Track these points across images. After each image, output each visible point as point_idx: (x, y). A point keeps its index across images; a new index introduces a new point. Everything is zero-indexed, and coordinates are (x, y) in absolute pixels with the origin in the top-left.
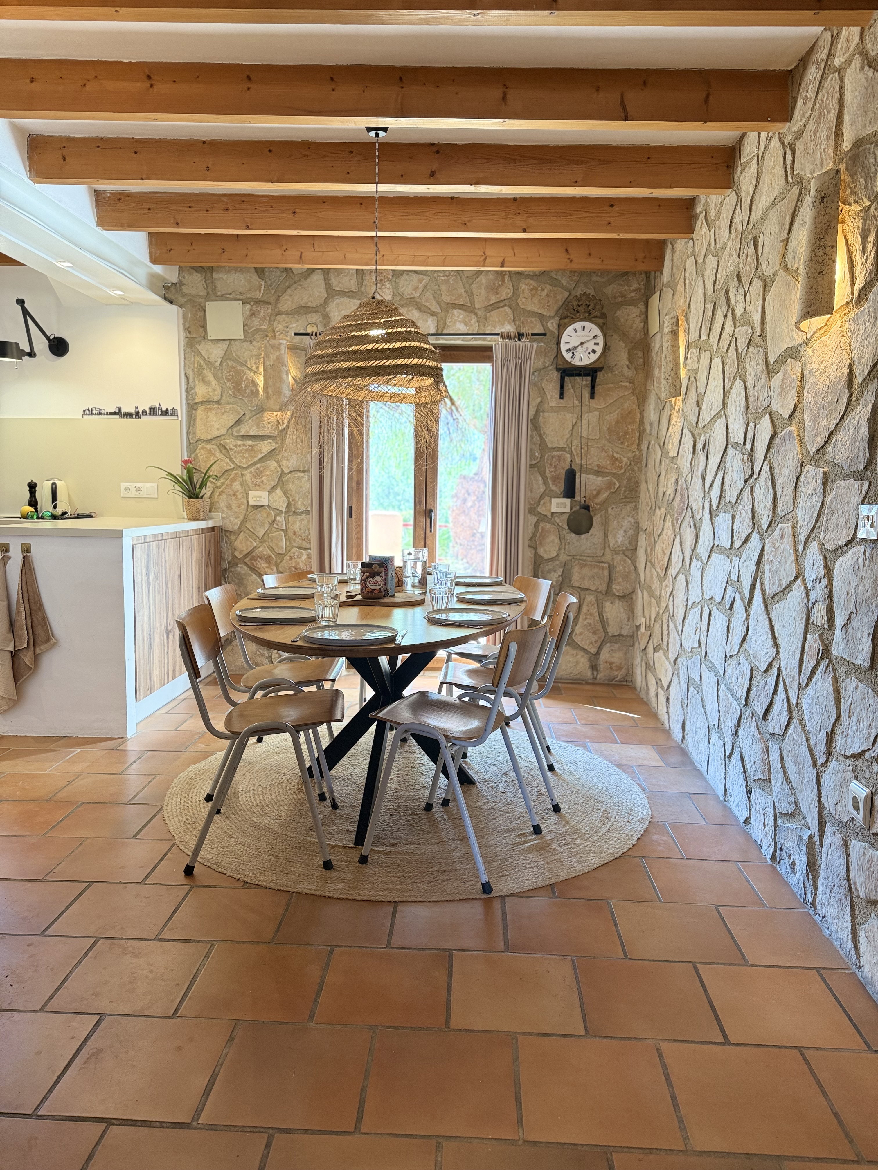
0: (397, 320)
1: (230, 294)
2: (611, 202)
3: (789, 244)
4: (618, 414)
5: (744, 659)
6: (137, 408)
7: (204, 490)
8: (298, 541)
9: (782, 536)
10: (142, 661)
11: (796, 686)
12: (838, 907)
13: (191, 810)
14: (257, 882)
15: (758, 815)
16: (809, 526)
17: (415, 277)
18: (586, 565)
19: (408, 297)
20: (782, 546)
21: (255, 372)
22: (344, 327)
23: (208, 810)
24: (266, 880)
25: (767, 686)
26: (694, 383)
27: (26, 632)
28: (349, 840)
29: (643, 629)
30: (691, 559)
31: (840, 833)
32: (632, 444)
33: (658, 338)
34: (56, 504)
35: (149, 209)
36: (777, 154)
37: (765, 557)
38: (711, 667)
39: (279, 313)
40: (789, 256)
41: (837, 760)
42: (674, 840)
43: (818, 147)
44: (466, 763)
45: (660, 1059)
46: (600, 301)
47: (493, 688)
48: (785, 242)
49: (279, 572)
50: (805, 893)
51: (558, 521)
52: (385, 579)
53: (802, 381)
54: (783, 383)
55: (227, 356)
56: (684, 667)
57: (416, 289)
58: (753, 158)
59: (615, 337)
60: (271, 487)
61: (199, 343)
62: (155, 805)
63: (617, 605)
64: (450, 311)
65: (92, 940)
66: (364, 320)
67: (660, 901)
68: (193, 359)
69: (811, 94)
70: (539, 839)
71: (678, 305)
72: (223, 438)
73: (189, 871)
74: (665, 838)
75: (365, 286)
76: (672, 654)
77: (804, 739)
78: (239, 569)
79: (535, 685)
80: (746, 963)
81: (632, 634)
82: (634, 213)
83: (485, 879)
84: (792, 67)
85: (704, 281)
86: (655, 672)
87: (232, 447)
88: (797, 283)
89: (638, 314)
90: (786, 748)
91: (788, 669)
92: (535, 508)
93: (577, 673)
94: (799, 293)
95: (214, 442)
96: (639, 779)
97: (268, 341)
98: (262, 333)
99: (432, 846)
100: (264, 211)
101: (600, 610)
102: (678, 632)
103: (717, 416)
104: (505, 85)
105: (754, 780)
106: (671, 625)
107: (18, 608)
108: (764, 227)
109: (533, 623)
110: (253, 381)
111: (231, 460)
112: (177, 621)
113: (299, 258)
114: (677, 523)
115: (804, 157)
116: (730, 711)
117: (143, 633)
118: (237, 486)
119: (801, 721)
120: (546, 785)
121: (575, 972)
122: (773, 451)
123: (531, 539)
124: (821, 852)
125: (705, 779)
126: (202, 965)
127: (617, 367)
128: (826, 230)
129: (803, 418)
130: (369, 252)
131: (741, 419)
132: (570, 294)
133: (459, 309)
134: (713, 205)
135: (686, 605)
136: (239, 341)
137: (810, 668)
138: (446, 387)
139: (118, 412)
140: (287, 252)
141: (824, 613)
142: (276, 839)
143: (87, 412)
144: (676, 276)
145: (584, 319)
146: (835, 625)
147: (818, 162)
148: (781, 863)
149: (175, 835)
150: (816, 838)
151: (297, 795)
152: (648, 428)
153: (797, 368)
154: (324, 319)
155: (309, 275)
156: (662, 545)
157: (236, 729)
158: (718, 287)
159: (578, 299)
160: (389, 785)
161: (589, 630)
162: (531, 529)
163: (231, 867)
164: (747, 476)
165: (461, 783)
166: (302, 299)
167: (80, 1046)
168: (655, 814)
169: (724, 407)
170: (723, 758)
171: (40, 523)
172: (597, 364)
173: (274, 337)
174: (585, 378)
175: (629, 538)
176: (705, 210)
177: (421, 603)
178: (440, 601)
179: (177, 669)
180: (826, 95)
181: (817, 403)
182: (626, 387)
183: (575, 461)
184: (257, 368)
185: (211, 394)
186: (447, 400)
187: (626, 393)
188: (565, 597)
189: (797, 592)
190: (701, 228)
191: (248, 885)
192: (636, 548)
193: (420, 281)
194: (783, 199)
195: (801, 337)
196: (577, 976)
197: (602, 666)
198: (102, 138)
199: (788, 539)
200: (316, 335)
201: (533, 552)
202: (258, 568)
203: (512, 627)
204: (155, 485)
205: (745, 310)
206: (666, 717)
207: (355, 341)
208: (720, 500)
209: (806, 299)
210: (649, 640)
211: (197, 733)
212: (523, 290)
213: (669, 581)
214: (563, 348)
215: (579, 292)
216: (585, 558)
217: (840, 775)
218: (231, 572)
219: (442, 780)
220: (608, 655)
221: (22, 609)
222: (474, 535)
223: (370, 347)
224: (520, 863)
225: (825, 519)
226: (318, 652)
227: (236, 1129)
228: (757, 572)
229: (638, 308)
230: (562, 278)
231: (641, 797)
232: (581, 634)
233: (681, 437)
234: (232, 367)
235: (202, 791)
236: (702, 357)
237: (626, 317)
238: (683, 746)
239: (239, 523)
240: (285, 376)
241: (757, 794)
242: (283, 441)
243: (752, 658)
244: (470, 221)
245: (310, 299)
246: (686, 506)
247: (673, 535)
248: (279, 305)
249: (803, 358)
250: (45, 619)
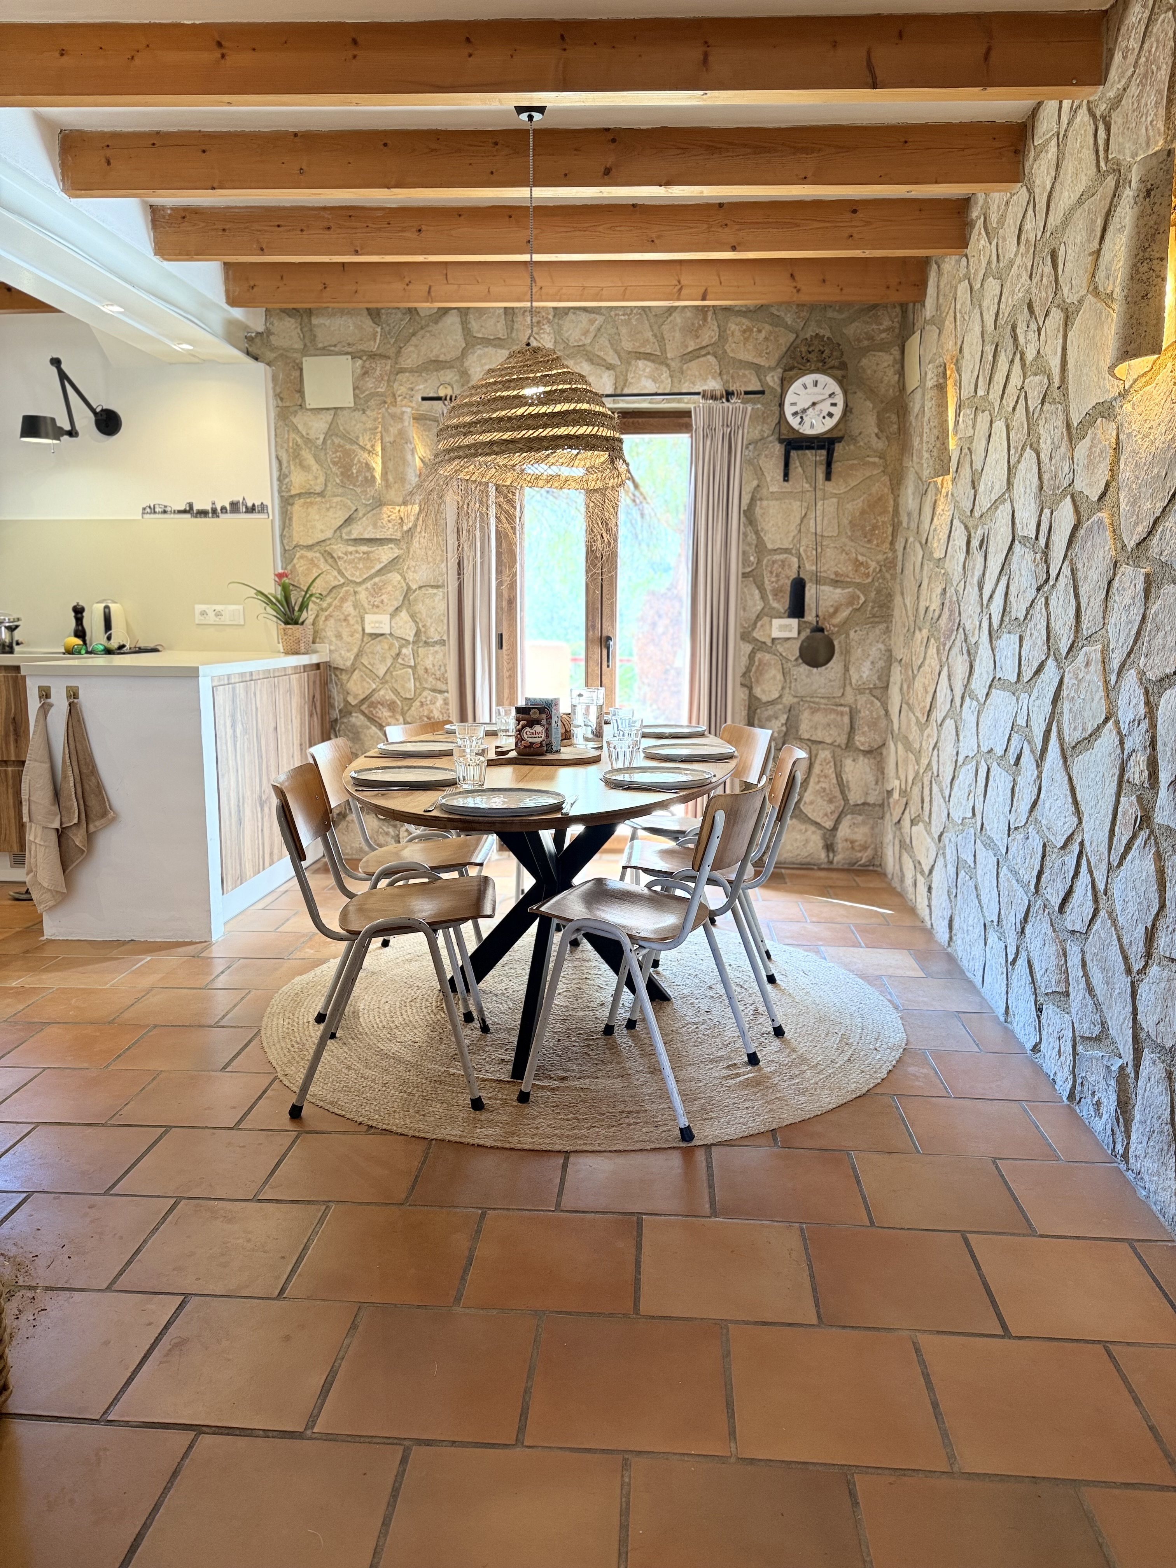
0: (558, 374)
1: (335, 346)
2: (853, 207)
3: (1101, 259)
4: (863, 501)
5: (1034, 832)
6: (213, 503)
7: (305, 613)
8: (431, 682)
9: (1087, 664)
10: (228, 842)
11: (1104, 866)
12: (1159, 1160)
13: (297, 1034)
14: (384, 1127)
15: (1051, 1039)
16: (1124, 648)
17: (584, 317)
18: (819, 709)
19: (576, 344)
20: (1088, 677)
21: (369, 452)
22: (487, 385)
23: (319, 1034)
24: (397, 1123)
25: (1065, 868)
26: (968, 457)
27: (76, 804)
28: (505, 1073)
29: (896, 795)
30: (963, 698)
31: (1163, 1062)
32: (884, 542)
33: (918, 395)
34: (110, 634)
35: (224, 230)
36: (1085, 131)
37: (1064, 693)
38: (989, 844)
39: (402, 371)
40: (1101, 275)
41: (1159, 964)
42: (936, 1073)
43: (1143, 119)
44: (658, 973)
45: (917, 1356)
46: (839, 345)
47: (694, 873)
48: (1095, 256)
49: (406, 723)
50: (1114, 1142)
51: (781, 649)
52: (547, 729)
53: (1117, 449)
54: (1091, 452)
55: (331, 431)
56: (953, 845)
57: (586, 333)
58: (1051, 138)
59: (860, 394)
60: (394, 608)
61: (295, 413)
62: (251, 1027)
63: (860, 762)
64: (633, 362)
65: (172, 1201)
66: (513, 374)
67: (919, 1152)
68: (286, 436)
69: (1134, 44)
70: (756, 1071)
71: (945, 349)
72: (328, 542)
73: (296, 1112)
74: (925, 1071)
75: (517, 330)
76: (936, 827)
77: (1115, 937)
78: (353, 720)
79: (750, 870)
80: (1033, 1233)
81: (881, 802)
82: (884, 221)
83: (684, 1122)
84: (1108, 6)
85: (981, 314)
86: (913, 852)
87: (340, 555)
88: (1112, 311)
89: (891, 363)
90: (1090, 949)
91: (1094, 844)
92: (749, 632)
93: (806, 854)
94: (1113, 326)
95: (316, 548)
96: (890, 993)
97: (387, 409)
98: (378, 398)
99: (614, 1081)
100: (379, 229)
101: (839, 769)
102: (944, 798)
103: (999, 501)
104: (706, 43)
105: (1047, 994)
106: (935, 788)
107: (64, 771)
108: (1066, 235)
109: (748, 786)
110: (367, 464)
111: (340, 572)
112: (274, 786)
113: (426, 294)
114: (944, 649)
115: (1123, 133)
116: (1015, 902)
117: (229, 804)
118: (348, 608)
119: (1110, 914)
120: (765, 1001)
121: (805, 1244)
122: (1077, 546)
123: (744, 675)
124: (1136, 1087)
125: (978, 993)
126: (315, 1232)
127: (862, 436)
128: (1153, 235)
129: (1118, 499)
130: (521, 284)
131: (1033, 505)
132: (797, 336)
133: (645, 359)
134: (996, 206)
135: (956, 761)
136: (348, 411)
137: (1124, 842)
138: (627, 465)
139: (189, 510)
140: (411, 287)
141: (1143, 766)
142: (409, 1071)
143: (148, 510)
144: (943, 308)
145: (817, 371)
146: (1158, 783)
147: (1143, 140)
148: (1081, 1103)
149: (277, 1066)
150: (1130, 1070)
151: (435, 1015)
152: (904, 519)
153: (1110, 431)
154: (461, 377)
155: (440, 317)
156: (923, 680)
157: (354, 927)
158: (1001, 322)
159: (808, 342)
160: (556, 1002)
161: (822, 797)
162: (744, 661)
163: (350, 1107)
164: (1041, 582)
165: (652, 999)
166: (432, 351)
167: (159, 1334)
168: (911, 1040)
169: (1008, 488)
170: (1004, 965)
171: (90, 660)
172: (835, 432)
173: (394, 403)
174: (819, 452)
175: (878, 671)
176: (985, 215)
177: (596, 760)
178: (621, 756)
179: (276, 851)
180: (1155, 45)
181: (1138, 478)
182: (874, 463)
183: (805, 567)
184: (373, 446)
185: (312, 483)
186: (629, 483)
187: (875, 472)
188: (790, 751)
189: (1108, 738)
190: (978, 241)
191: (373, 1130)
192: (888, 685)
193: (592, 322)
194: (1093, 195)
195: (1116, 388)
196: (806, 1249)
197: (840, 845)
198: (158, 133)
199: (1096, 668)
200: (451, 399)
201: (747, 692)
202: (379, 718)
203: (719, 791)
204: (240, 607)
205: (1039, 352)
206: (927, 911)
207: (500, 404)
208: (1003, 616)
209: (1123, 333)
210: (905, 810)
211: (304, 936)
212: (733, 333)
213: (932, 729)
214: (789, 410)
215: (809, 333)
216: (817, 700)
217: (1163, 985)
218: (343, 723)
219: (627, 995)
220: (848, 831)
221: (70, 773)
222: (666, 672)
223: (520, 411)
224: (731, 1101)
225: (1147, 638)
226: (460, 825)
227: (362, 1439)
228: (1053, 713)
229: (891, 354)
230: (786, 314)
231: (893, 1016)
232: (811, 803)
233: (950, 532)
234: (340, 446)
235: (311, 1010)
236: (979, 419)
237: (875, 368)
238: (949, 950)
239: (352, 657)
240: (409, 457)
241: (1050, 1012)
242: (409, 543)
243: (1045, 829)
244: (659, 237)
245: (443, 350)
246: (956, 625)
247: (938, 667)
248: (401, 360)
249: (1119, 417)
250: (100, 788)
